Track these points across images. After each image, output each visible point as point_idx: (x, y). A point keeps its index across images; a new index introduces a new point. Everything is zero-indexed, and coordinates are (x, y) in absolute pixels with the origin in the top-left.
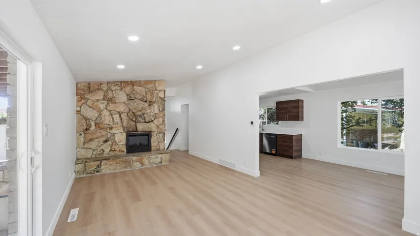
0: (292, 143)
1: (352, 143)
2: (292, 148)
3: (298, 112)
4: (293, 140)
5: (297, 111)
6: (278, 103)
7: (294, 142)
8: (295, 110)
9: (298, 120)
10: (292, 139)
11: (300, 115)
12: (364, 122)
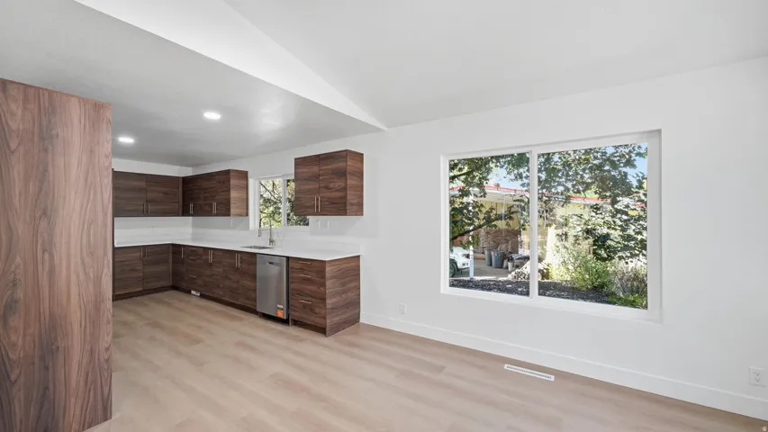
0: (324, 285)
1: (483, 253)
2: (324, 300)
3: (345, 189)
4: (327, 275)
5: (343, 185)
6: (300, 162)
7: (328, 283)
8: (338, 184)
9: (345, 213)
10: (324, 271)
11: (351, 197)
12: (499, 218)
